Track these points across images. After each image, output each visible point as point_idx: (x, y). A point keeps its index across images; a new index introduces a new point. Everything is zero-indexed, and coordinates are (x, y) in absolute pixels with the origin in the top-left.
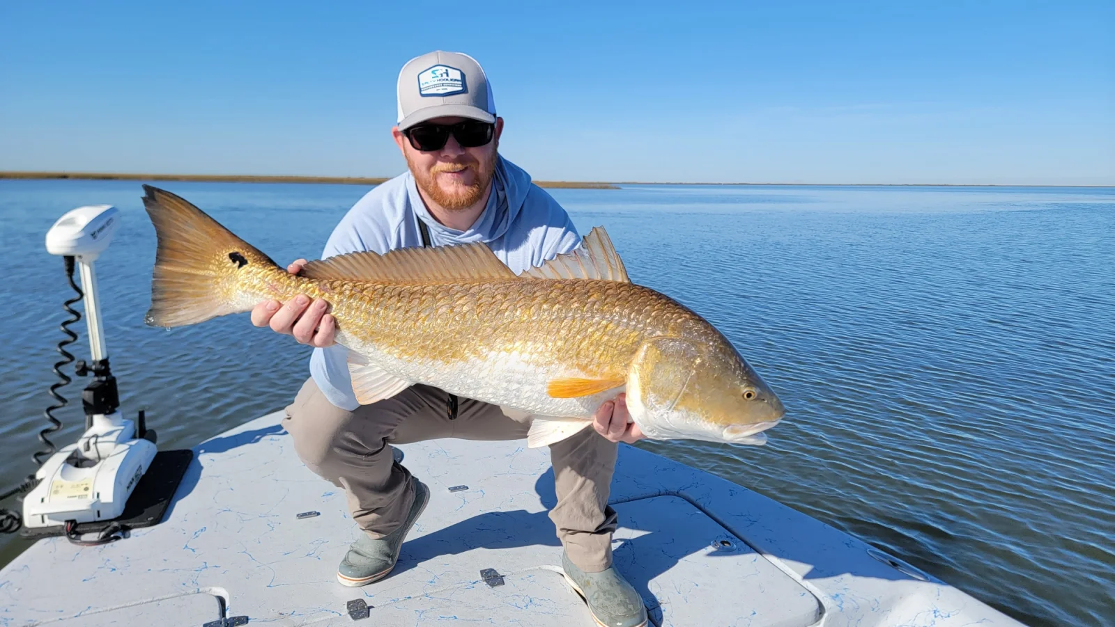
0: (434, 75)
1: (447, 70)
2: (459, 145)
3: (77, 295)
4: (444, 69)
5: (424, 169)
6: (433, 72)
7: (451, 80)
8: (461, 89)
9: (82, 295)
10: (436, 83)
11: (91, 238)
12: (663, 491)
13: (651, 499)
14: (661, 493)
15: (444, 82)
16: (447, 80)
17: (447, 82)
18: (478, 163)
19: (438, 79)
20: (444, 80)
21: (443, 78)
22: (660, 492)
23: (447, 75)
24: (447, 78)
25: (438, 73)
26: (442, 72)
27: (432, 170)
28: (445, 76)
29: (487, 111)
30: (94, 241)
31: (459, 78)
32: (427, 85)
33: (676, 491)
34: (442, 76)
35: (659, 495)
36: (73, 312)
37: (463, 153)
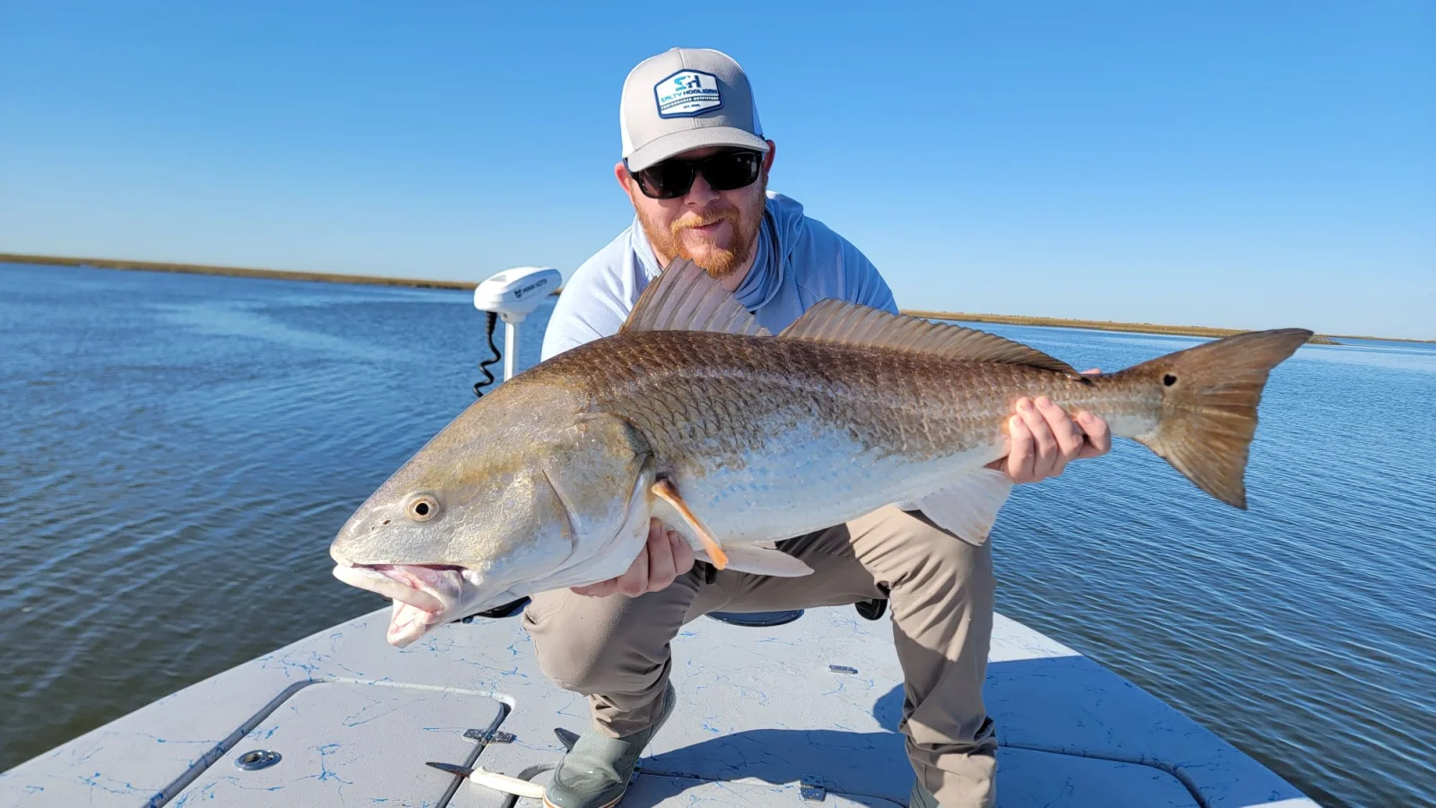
0: (680, 86)
1: (696, 77)
2: (709, 186)
3: (493, 356)
4: (692, 75)
5: (661, 224)
6: (677, 81)
7: (705, 91)
8: (718, 103)
9: (499, 356)
10: (683, 96)
11: (514, 296)
12: (1149, 758)
13: (1121, 764)
14: (1144, 761)
15: (694, 95)
16: (698, 91)
17: (699, 94)
18: (738, 211)
19: (685, 90)
20: (693, 92)
21: (692, 89)
22: (1143, 759)
23: (699, 85)
24: (697, 88)
25: (685, 82)
26: (690, 80)
27: (674, 226)
28: (694, 85)
29: (753, 133)
30: (518, 299)
31: (715, 88)
32: (668, 101)
33: (1173, 765)
34: (690, 86)
35: (1141, 763)
36: (487, 373)
37: (717, 197)
